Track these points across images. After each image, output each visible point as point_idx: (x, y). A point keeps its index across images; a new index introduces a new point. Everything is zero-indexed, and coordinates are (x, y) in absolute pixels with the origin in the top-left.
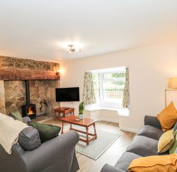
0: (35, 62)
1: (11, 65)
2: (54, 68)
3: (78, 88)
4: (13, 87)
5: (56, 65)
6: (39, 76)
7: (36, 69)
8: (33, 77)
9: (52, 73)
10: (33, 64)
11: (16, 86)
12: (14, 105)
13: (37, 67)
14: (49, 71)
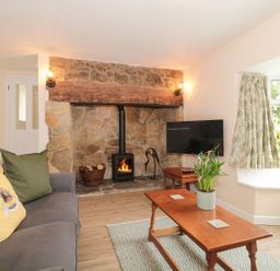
0: (128, 70)
1: (84, 75)
2: (171, 81)
3: (221, 122)
4: (102, 120)
5: (174, 74)
6: (136, 96)
7: (131, 83)
8: (123, 98)
9: (165, 92)
10: (124, 73)
11: (106, 120)
12: (101, 151)
13: (134, 78)
14: (158, 88)
